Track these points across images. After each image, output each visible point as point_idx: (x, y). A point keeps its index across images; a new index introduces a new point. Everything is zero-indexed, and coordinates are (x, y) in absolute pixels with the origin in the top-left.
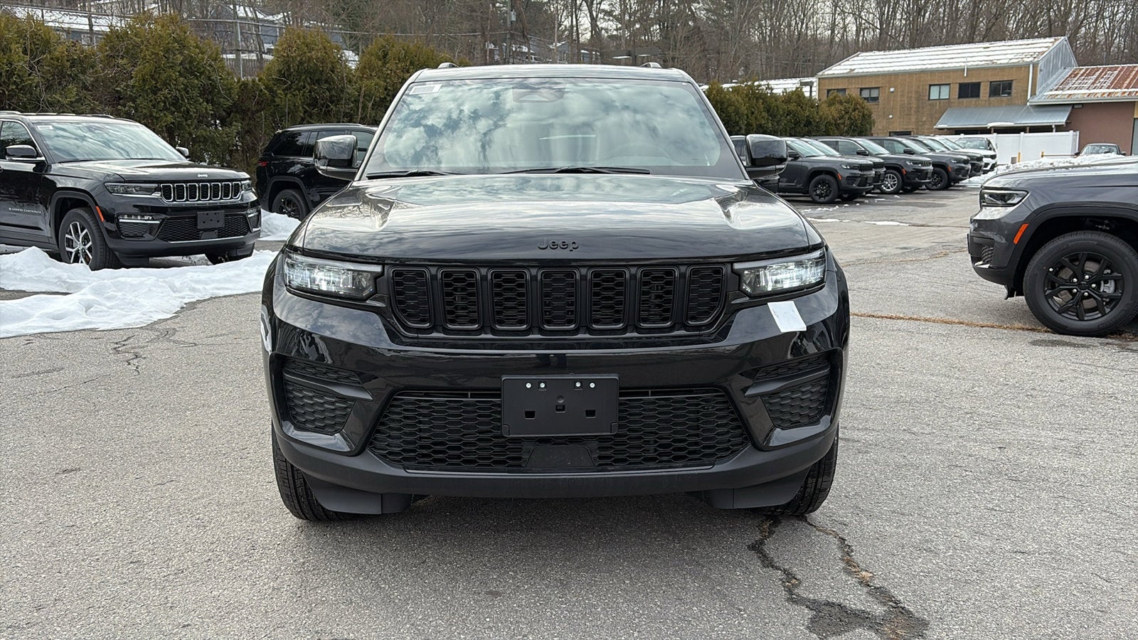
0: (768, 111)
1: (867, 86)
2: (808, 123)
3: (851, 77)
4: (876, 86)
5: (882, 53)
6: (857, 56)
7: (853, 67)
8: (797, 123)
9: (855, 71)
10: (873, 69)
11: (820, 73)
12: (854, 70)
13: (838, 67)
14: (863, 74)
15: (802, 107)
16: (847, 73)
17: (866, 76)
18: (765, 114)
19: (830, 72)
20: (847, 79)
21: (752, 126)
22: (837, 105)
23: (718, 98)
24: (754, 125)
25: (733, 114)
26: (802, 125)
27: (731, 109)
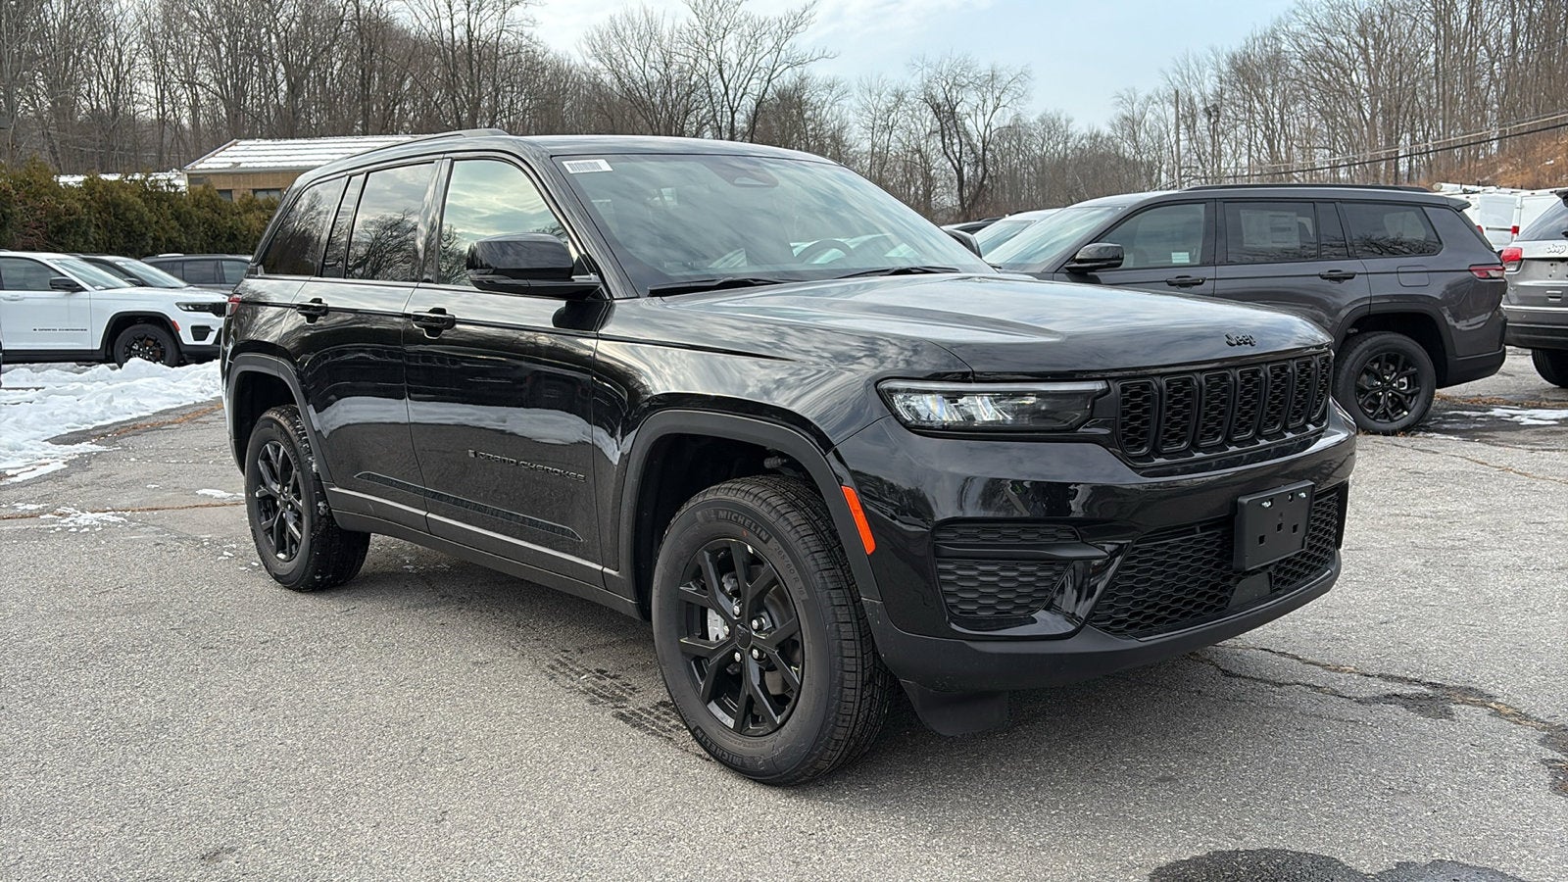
0: (177, 219)
1: (262, 187)
2: (232, 237)
3: (236, 174)
4: (274, 187)
5: (269, 142)
6: (235, 144)
7: (236, 160)
8: (216, 237)
9: (242, 165)
10: (266, 163)
11: (189, 167)
12: (240, 163)
13: (213, 159)
14: (255, 170)
15: (219, 214)
16: (229, 168)
17: (259, 173)
18: (174, 223)
19: (203, 166)
20: (231, 177)
21: (159, 240)
22: (257, 212)
23: (108, 197)
24: (164, 239)
25: (135, 223)
26: (224, 240)
27: (131, 215)
